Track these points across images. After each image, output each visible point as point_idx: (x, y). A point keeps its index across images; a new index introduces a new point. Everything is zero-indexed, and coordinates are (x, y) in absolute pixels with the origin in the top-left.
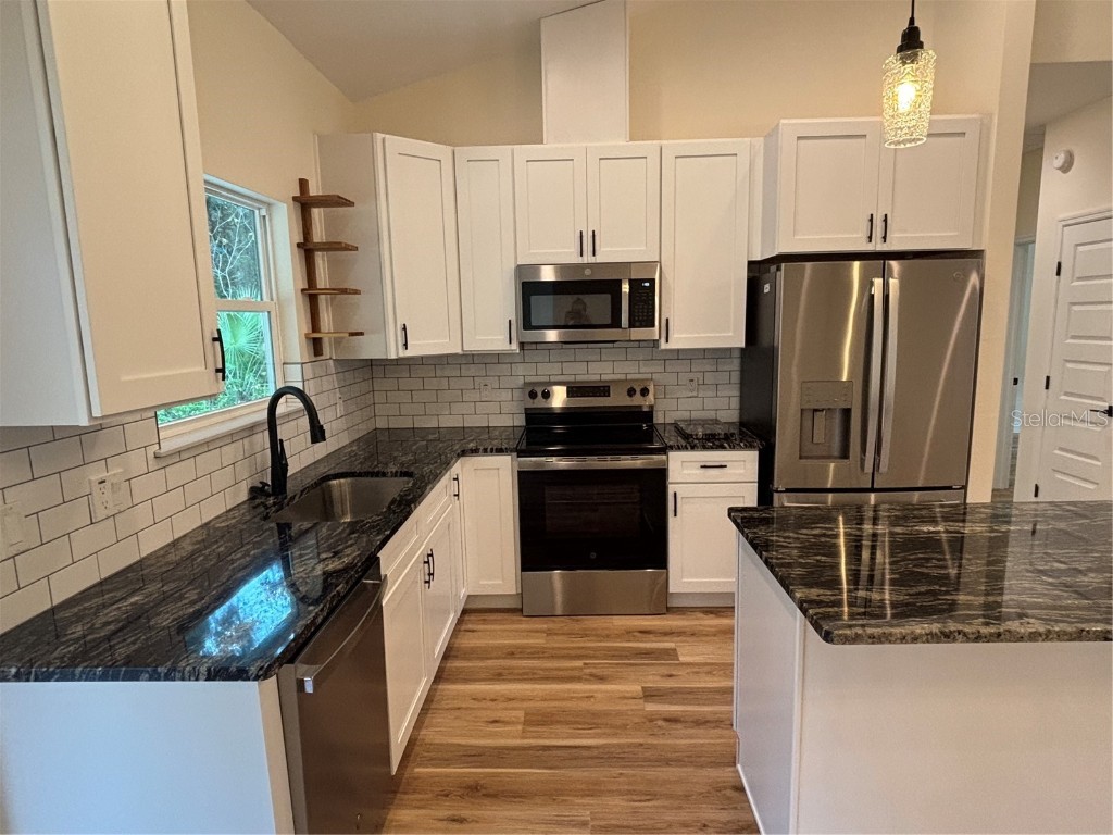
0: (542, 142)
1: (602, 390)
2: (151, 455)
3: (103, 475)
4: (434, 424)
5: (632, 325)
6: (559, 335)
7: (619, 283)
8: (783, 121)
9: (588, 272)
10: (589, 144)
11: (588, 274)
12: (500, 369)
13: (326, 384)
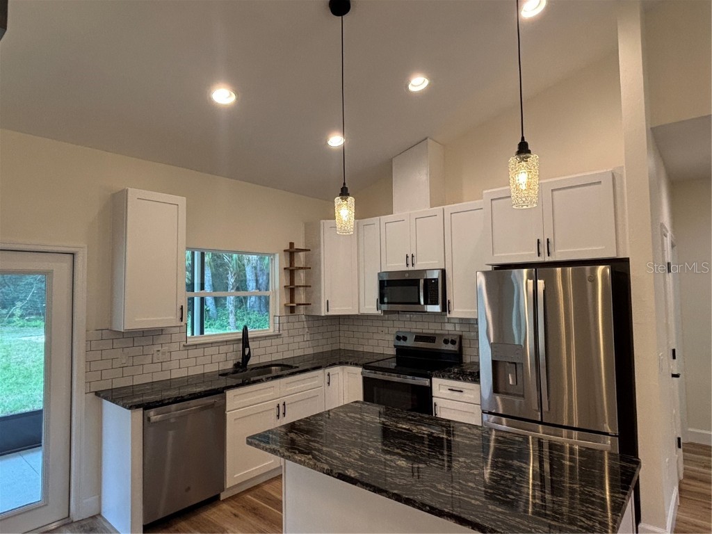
0: (392, 214)
1: (430, 338)
2: (182, 345)
3: (160, 349)
4: (361, 349)
5: (426, 303)
6: (388, 308)
7: (419, 280)
8: (485, 192)
9: (407, 275)
10: (411, 212)
11: (407, 276)
12: (389, 323)
13: (297, 325)
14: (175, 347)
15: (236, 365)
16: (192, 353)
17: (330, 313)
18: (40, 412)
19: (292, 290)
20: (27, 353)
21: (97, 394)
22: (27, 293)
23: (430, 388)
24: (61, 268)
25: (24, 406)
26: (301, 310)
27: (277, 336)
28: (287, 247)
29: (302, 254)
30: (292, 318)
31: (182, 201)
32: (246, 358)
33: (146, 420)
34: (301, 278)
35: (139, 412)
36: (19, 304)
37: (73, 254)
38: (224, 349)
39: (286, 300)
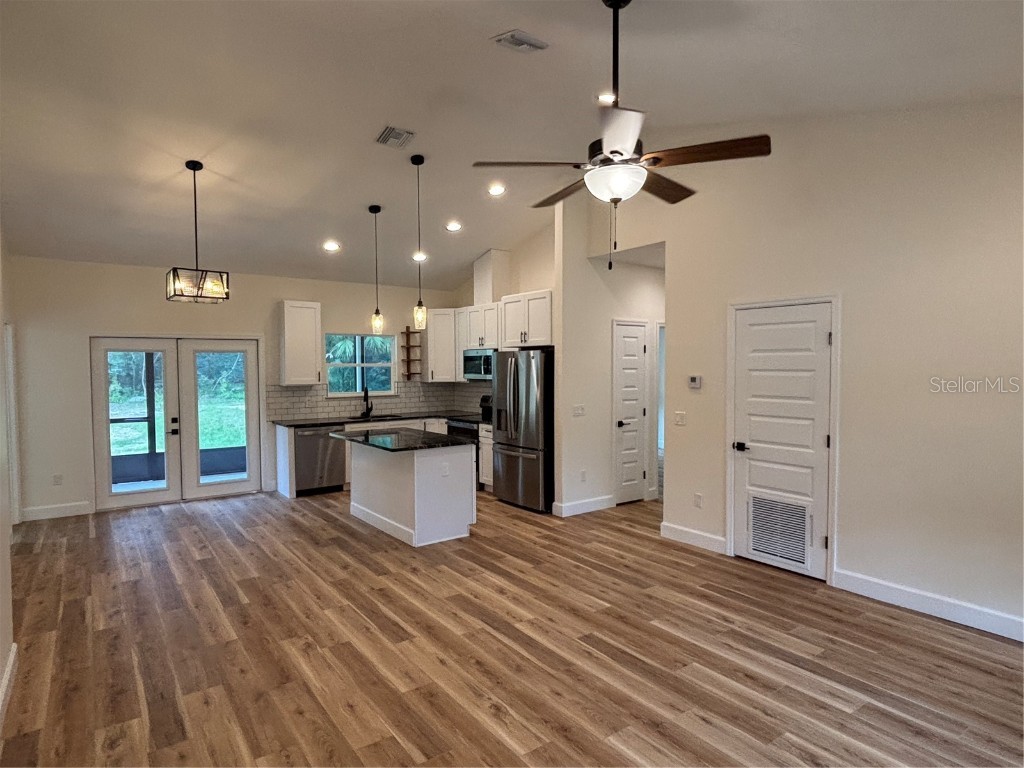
0: (473, 305)
2: (324, 397)
3: (310, 399)
5: (485, 373)
7: (482, 357)
10: (482, 305)
12: (475, 390)
13: (413, 390)
14: (320, 399)
15: (363, 414)
16: (332, 403)
17: (434, 381)
18: (244, 448)
19: (408, 362)
20: (236, 418)
21: (273, 422)
22: (233, 362)
23: (477, 431)
24: (251, 348)
25: (231, 442)
26: (417, 378)
27: (396, 396)
28: (405, 330)
29: (417, 335)
30: (408, 384)
31: (318, 305)
32: (369, 410)
33: (297, 438)
34: (416, 354)
35: (292, 429)
36: (224, 374)
37: (257, 340)
38: (353, 402)
39: (403, 370)
